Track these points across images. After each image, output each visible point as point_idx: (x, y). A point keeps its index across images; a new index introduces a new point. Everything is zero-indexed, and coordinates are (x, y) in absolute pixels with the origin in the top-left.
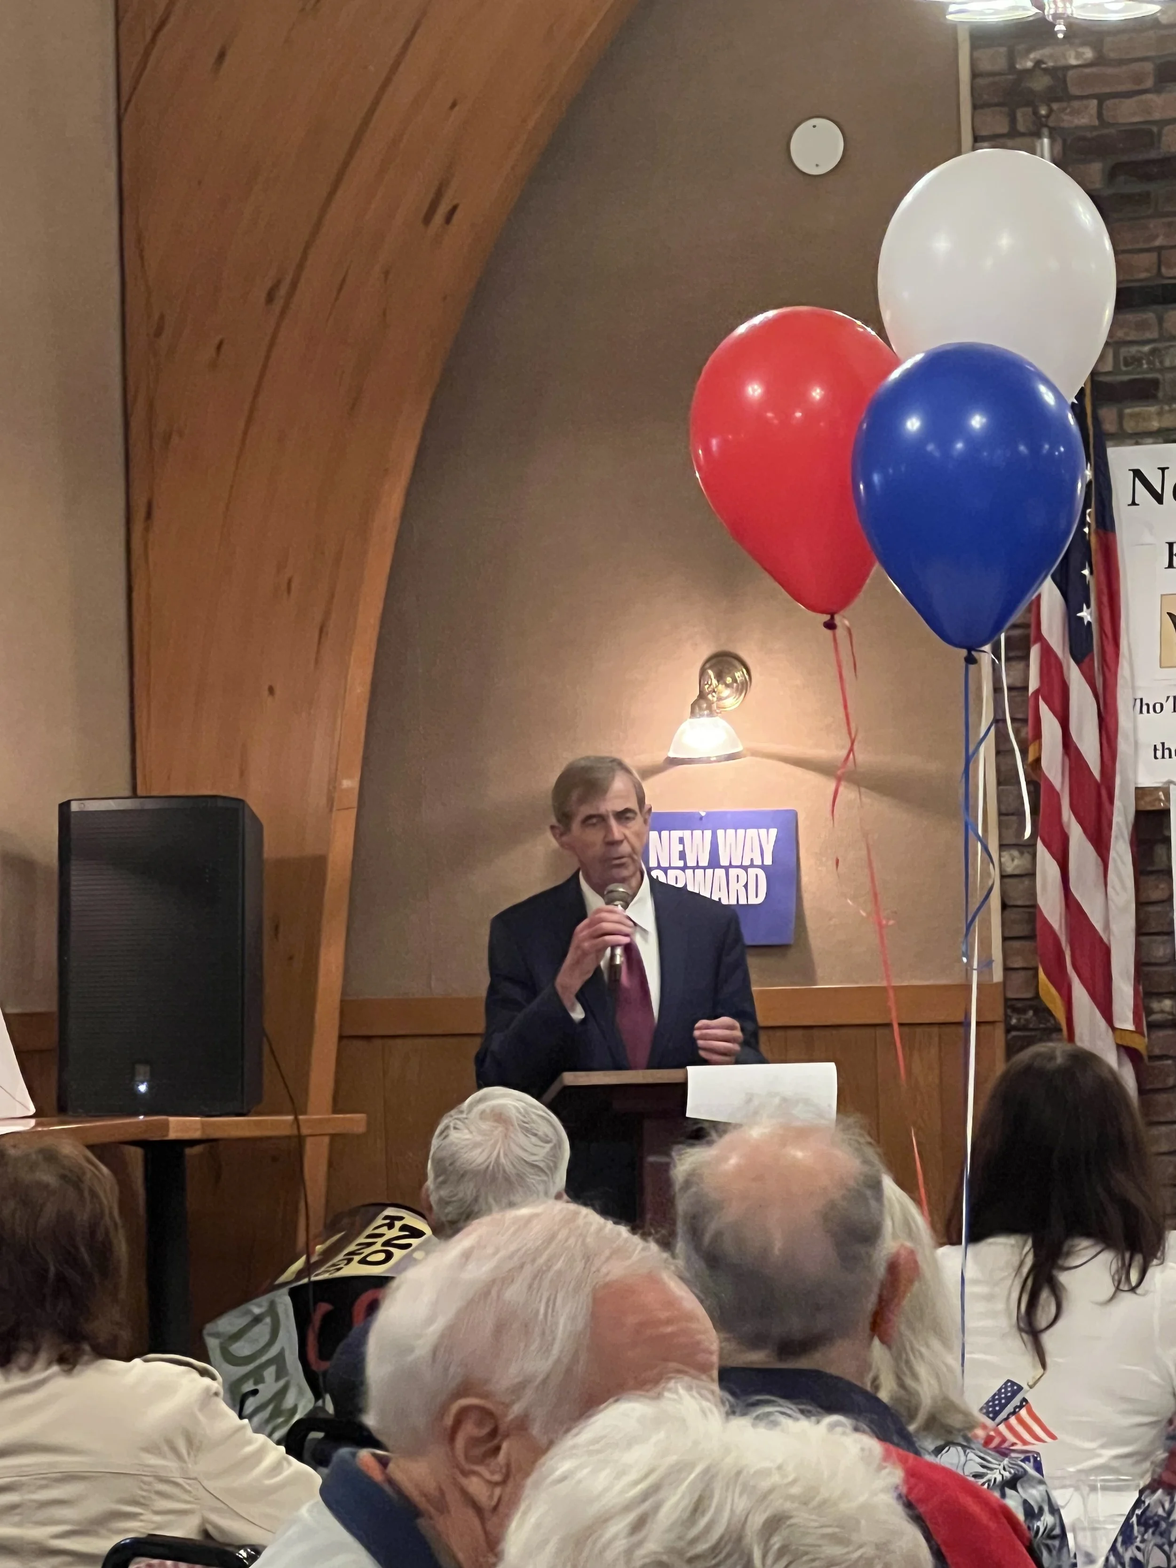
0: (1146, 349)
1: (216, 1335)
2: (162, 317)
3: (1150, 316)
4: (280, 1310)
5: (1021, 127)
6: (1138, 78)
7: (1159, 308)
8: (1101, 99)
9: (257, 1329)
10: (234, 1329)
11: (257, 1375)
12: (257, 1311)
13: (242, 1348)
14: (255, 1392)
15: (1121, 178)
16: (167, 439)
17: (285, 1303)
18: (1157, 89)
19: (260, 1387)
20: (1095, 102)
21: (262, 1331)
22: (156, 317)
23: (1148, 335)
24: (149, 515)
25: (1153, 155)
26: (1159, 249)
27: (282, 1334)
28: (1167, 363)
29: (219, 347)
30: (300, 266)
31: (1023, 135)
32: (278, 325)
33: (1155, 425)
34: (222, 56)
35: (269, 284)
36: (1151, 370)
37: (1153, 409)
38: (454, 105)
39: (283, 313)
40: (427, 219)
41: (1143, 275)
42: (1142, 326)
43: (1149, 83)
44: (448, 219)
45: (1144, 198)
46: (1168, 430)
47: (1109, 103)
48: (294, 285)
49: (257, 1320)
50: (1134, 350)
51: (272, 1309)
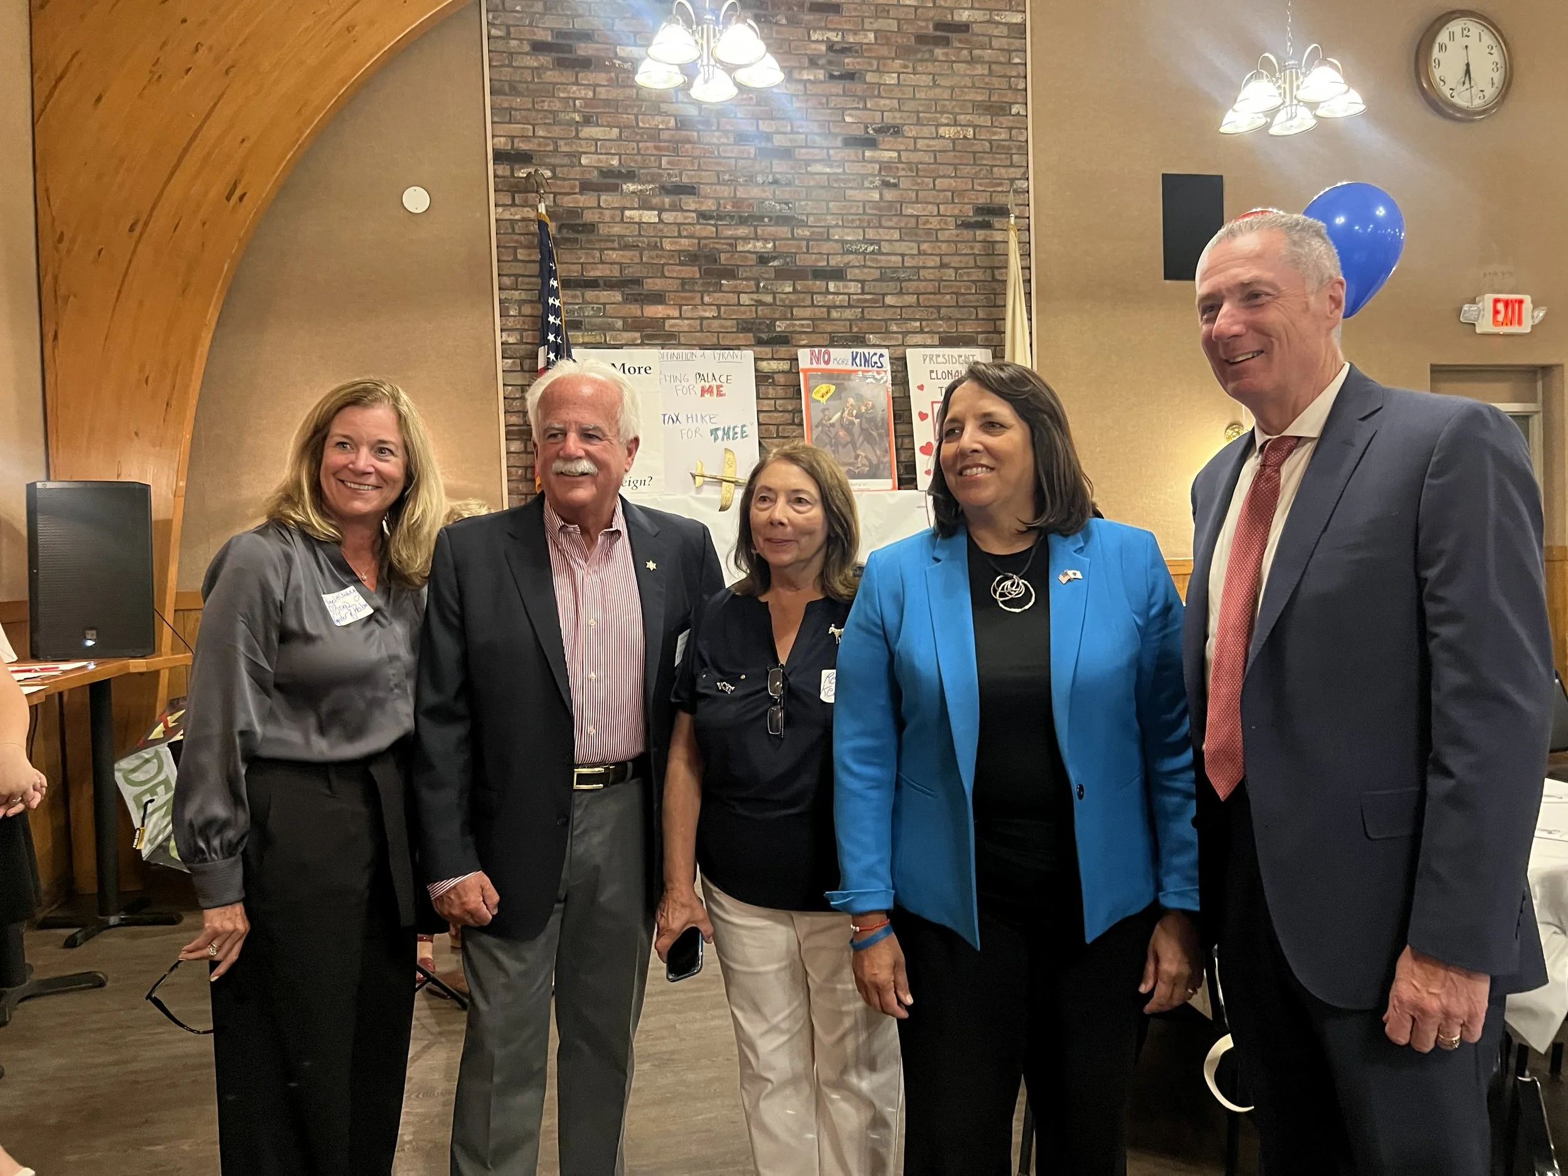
0: (577, 307)
1: (120, 770)
2: (62, 233)
3: (578, 293)
4: (163, 755)
5: (517, 202)
6: (573, 187)
7: (583, 290)
8: (555, 194)
9: (148, 766)
10: (132, 767)
11: (152, 791)
12: (147, 756)
13: (139, 776)
14: (152, 801)
15: (565, 231)
16: (66, 299)
17: (165, 751)
18: (581, 193)
19: (154, 797)
20: (552, 195)
21: (153, 767)
22: (59, 233)
23: (577, 301)
24: (56, 337)
25: (578, 222)
26: (582, 264)
27: (165, 768)
28: (586, 314)
29: (100, 251)
30: (150, 215)
31: (517, 206)
32: (136, 246)
33: (581, 341)
34: (99, 99)
35: (131, 222)
36: (580, 316)
37: (580, 334)
38: (243, 141)
39: (141, 235)
40: (228, 199)
41: (575, 274)
42: (574, 297)
43: (577, 190)
44: (241, 199)
45: (576, 240)
46: (587, 343)
47: (558, 197)
48: (146, 224)
49: (147, 761)
50: (570, 307)
51: (157, 755)
